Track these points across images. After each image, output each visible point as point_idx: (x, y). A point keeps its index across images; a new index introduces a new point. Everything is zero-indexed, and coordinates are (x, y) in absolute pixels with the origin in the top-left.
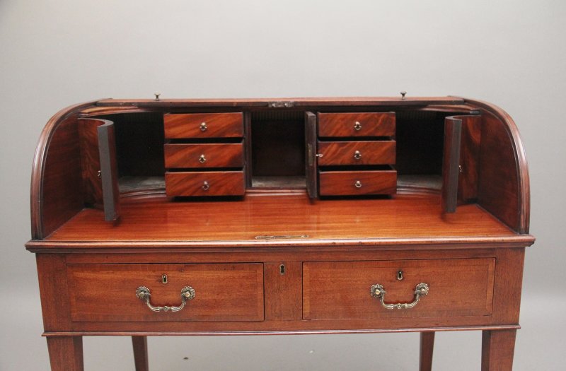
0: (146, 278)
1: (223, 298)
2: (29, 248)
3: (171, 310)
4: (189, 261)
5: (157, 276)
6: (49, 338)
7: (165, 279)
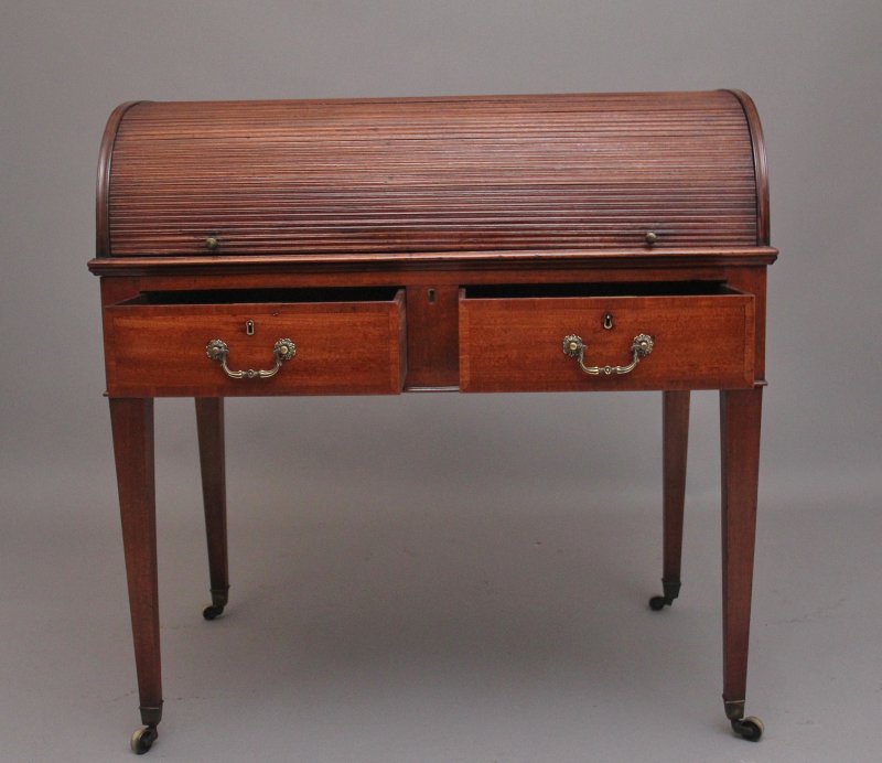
1: (338, 356)
2: (94, 268)
3: (259, 375)
5: (238, 323)
7: (250, 328)
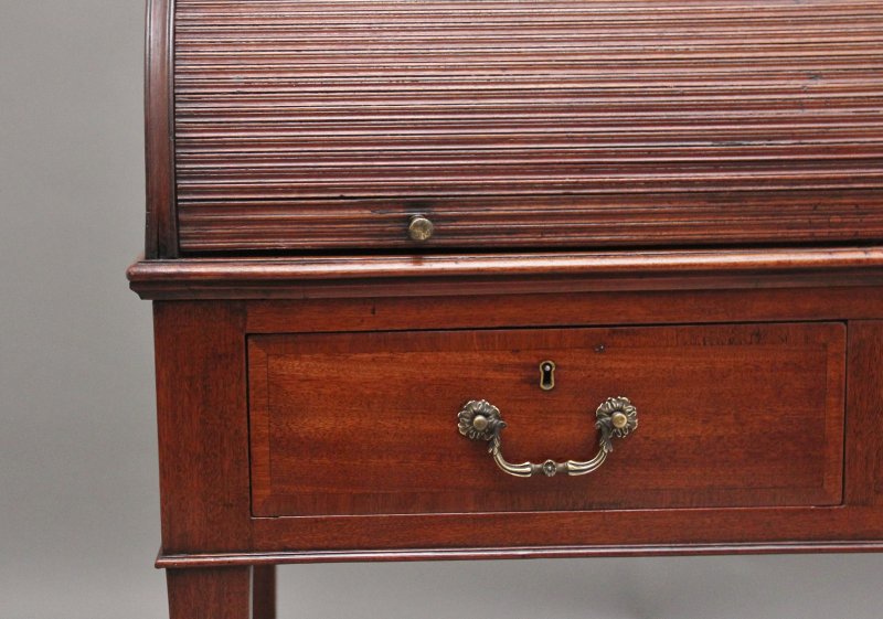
0: (490, 374)
1: (720, 432)
2: (141, 284)
3: (567, 470)
4: (623, 319)
5: (525, 367)
6: (173, 573)
7: (547, 375)
